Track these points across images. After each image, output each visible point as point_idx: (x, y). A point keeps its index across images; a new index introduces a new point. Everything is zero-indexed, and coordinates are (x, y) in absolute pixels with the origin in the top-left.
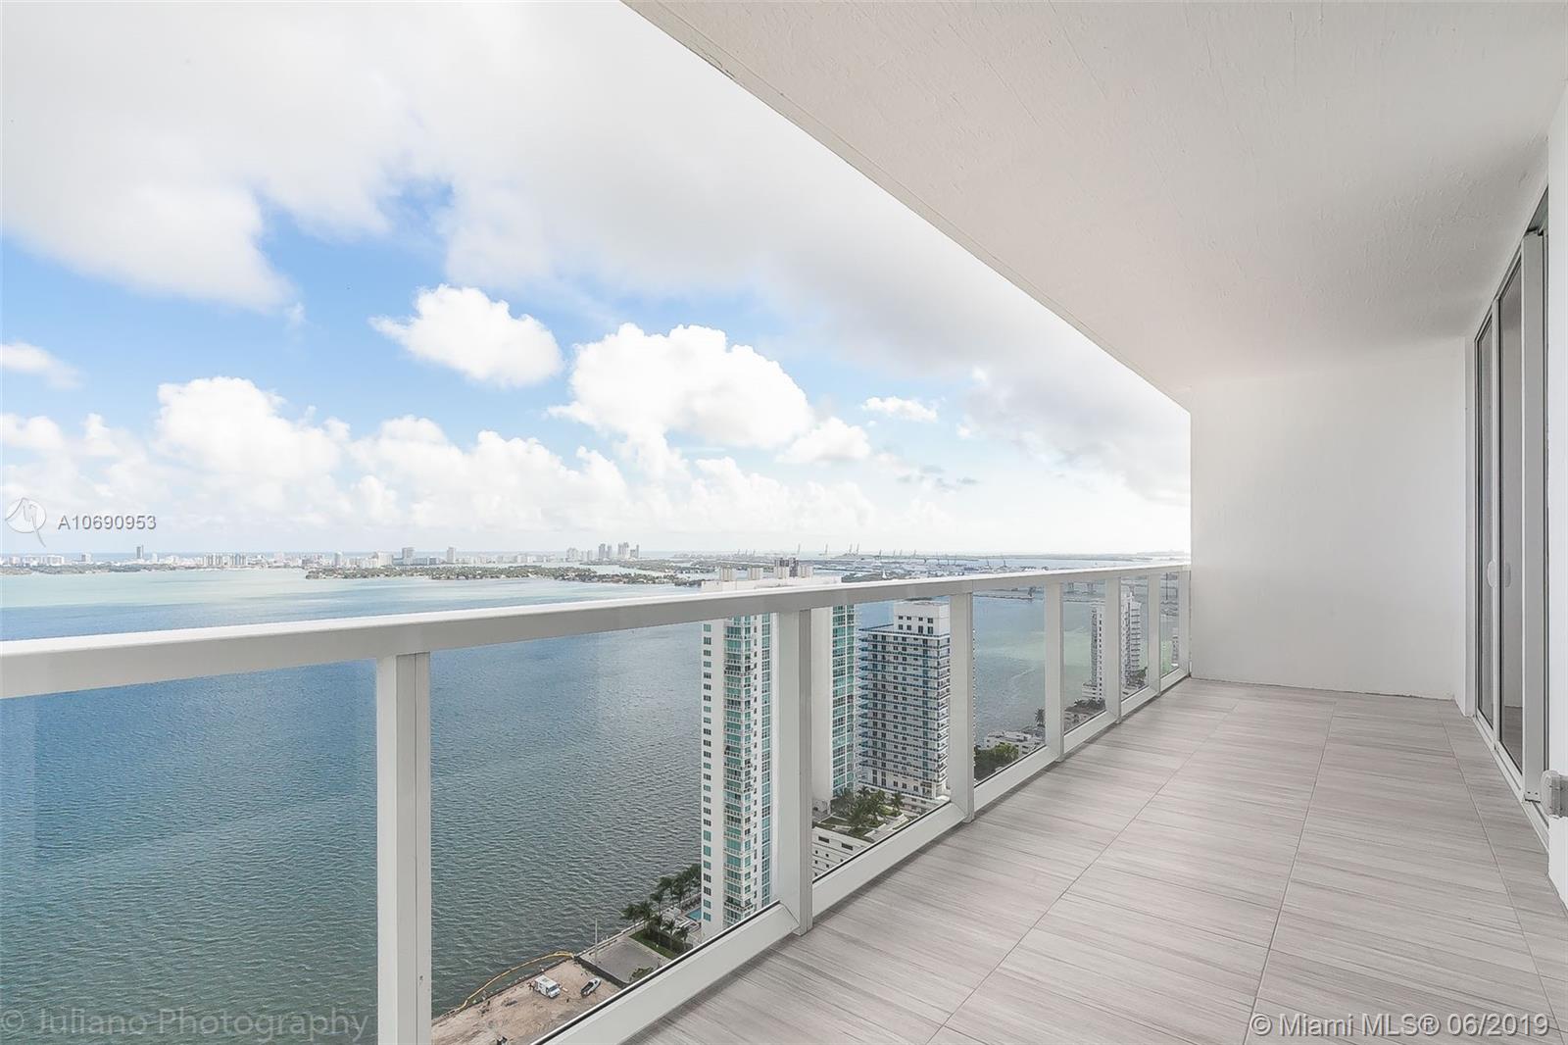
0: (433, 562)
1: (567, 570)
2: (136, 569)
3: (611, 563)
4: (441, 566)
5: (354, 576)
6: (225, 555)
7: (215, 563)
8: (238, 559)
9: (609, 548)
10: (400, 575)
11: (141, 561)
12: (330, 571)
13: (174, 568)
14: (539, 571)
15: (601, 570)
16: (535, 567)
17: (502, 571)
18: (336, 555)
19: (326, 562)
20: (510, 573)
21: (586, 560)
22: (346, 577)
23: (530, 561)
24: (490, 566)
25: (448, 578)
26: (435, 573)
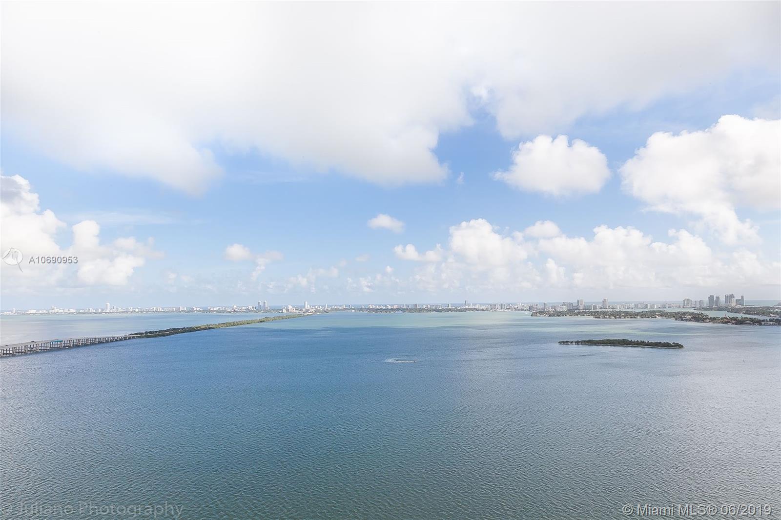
0: (595, 307)
1: (685, 313)
2: (465, 310)
3: (719, 309)
4: (600, 310)
5: (554, 315)
6: (497, 304)
7: (493, 307)
8: (502, 306)
9: (718, 298)
10: (577, 315)
11: (467, 307)
12: (542, 312)
13: (478, 310)
14: (663, 314)
15: (711, 314)
16: (660, 312)
17: (637, 314)
18: (545, 304)
19: (540, 307)
20: (643, 315)
21: (698, 306)
22: (550, 316)
23: (656, 308)
24: (630, 310)
25: (604, 318)
26: (596, 314)
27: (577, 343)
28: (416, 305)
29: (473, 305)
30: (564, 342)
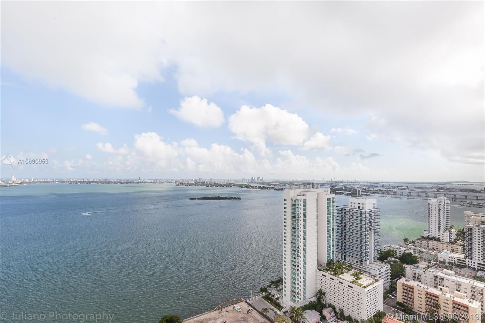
0: (207, 182)
1: (242, 185)
2: (139, 183)
3: (255, 183)
4: (209, 183)
5: (187, 185)
6: (158, 179)
7: (155, 181)
8: (161, 181)
9: (254, 178)
10: (199, 185)
11: (140, 181)
12: (182, 184)
13: (147, 183)
14: (234, 185)
15: (252, 185)
16: (234, 184)
17: (225, 185)
18: (183, 180)
19: (181, 181)
21: (247, 182)
22: (185, 186)
23: (232, 182)
24: (221, 183)
25: (211, 186)
26: (207, 185)
27: (198, 199)
28: (106, 179)
29: (144, 180)
30: (191, 199)
